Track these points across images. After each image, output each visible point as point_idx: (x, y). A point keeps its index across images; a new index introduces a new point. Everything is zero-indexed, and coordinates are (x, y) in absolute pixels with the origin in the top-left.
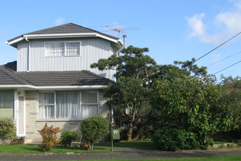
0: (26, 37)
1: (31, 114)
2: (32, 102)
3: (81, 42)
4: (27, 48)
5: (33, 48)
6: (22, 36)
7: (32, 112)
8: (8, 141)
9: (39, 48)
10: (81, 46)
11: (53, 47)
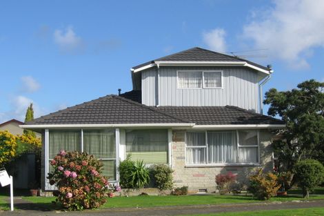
0: (158, 63)
1: (178, 158)
2: (179, 143)
3: (222, 72)
4: (154, 78)
5: (162, 78)
6: (153, 62)
7: (179, 156)
8: (168, 192)
9: (170, 78)
10: (222, 77)
11: (186, 76)
